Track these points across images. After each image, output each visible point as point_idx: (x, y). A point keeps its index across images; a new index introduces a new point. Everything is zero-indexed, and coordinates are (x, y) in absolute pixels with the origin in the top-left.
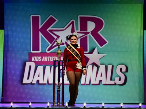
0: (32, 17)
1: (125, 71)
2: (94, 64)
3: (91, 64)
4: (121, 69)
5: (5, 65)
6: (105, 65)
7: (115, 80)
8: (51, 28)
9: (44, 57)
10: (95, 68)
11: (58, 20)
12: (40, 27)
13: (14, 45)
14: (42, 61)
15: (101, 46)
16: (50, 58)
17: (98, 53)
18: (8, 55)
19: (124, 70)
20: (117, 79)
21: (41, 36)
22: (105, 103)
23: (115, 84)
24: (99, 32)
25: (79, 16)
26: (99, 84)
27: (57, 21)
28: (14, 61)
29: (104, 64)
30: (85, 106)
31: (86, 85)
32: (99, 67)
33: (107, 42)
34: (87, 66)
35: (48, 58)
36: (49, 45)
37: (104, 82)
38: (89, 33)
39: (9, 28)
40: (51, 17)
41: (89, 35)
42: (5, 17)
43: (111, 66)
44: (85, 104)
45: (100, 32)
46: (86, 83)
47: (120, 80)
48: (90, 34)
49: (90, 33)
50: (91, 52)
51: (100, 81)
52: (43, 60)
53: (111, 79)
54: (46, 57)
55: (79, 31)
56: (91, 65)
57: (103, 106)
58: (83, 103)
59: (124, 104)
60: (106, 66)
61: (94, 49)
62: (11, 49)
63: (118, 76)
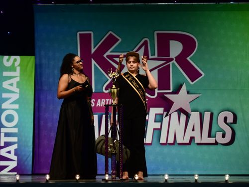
0: (80, 34)
1: (232, 122)
2: (181, 111)
3: (176, 111)
4: (225, 119)
5: (37, 113)
6: (199, 112)
7: (215, 137)
8: (111, 52)
9: (99, 100)
10: (183, 117)
11: (122, 39)
12: (93, 50)
13: (51, 80)
14: (97, 106)
15: (192, 82)
16: (109, 101)
17: (188, 93)
18: (42, 97)
19: (230, 120)
20: (219, 134)
21: (95, 65)
22: (199, 175)
23: (216, 143)
24: (188, 59)
25: (156, 33)
26: (189, 144)
27: (120, 40)
28: (51, 107)
29: (197, 111)
30: (166, 180)
31: (168, 145)
32: (190, 115)
33: (202, 75)
34: (170, 115)
35: (106, 101)
36: (108, 80)
37: (197, 140)
38: (172, 59)
39: (43, 53)
40: (111, 34)
41: (173, 64)
42: (36, 35)
43: (210, 113)
44: (166, 177)
45: (190, 58)
46: (168, 142)
47: (224, 136)
48: (174, 61)
49: (175, 59)
50: (176, 91)
51: (192, 138)
52: (99, 104)
53: (209, 136)
54: (103, 100)
55: (156, 56)
56: (176, 113)
57: (196, 180)
58: (164, 175)
59: (230, 175)
60: (201, 114)
61: (181, 86)
62: (45, 88)
63: (221, 130)
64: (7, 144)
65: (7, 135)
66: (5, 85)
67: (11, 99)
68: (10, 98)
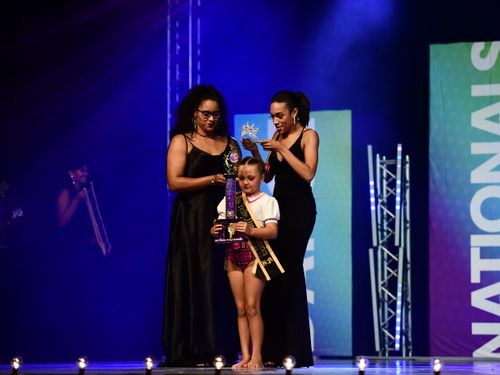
64: (488, 278)
65: (486, 253)
66: (479, 120)
67: (494, 158)
68: (492, 155)
